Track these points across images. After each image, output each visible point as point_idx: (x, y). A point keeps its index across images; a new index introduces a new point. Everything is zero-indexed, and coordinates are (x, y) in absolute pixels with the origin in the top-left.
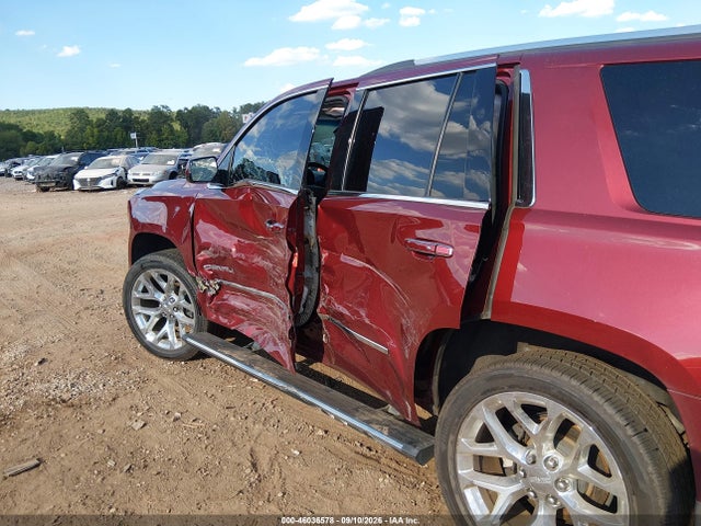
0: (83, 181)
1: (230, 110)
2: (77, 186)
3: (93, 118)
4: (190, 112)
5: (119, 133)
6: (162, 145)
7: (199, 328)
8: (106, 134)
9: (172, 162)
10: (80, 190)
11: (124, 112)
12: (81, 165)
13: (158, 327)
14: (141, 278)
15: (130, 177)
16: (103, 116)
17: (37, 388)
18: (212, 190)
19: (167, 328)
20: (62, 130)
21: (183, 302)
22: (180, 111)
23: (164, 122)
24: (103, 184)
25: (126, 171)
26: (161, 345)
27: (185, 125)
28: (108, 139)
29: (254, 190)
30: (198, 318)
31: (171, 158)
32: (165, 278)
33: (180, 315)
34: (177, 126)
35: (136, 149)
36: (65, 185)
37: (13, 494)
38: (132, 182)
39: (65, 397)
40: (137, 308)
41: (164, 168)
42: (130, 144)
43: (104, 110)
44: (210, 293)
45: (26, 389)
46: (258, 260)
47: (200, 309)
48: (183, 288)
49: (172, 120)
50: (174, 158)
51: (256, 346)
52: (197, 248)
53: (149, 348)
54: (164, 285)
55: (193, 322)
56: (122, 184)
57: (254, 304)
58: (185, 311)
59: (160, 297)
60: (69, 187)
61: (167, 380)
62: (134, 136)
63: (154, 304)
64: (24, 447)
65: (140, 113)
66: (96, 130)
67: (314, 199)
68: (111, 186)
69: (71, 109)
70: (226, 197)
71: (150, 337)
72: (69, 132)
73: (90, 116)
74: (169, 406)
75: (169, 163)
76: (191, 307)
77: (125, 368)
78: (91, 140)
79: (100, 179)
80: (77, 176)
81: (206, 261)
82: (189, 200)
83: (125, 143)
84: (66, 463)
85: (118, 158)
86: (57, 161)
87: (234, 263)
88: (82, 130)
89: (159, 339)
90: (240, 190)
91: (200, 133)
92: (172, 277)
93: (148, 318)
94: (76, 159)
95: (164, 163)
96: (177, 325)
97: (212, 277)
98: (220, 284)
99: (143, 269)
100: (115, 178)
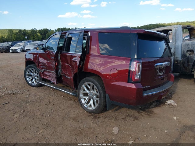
0: (12, 50)
1: (54, 30)
2: (11, 51)
3: (15, 32)
4: (42, 30)
5: (22, 36)
6: (34, 40)
7: (40, 80)
8: (18, 36)
9: (37, 45)
10: (11, 52)
11: (23, 30)
12: (12, 46)
13: (32, 80)
14: (28, 70)
15: (25, 49)
16: (17, 31)
17: (6, 92)
18: (42, 52)
19: (34, 80)
20: (5, 36)
21: (37, 75)
22: (39, 30)
23: (35, 33)
24: (18, 51)
25: (24, 47)
26: (32, 84)
27: (41, 34)
28: (19, 38)
29: (50, 51)
30: (40, 78)
31: (36, 44)
32: (33, 70)
33: (36, 77)
34: (39, 34)
35: (27, 41)
36: (7, 51)
37: (4, 106)
38: (26, 50)
39: (12, 93)
40: (27, 76)
41: (35, 46)
42: (25, 40)
43: (18, 30)
44: (42, 72)
45: (4, 92)
46: (51, 65)
47: (40, 76)
48: (37, 72)
49: (37, 33)
50: (38, 44)
51: (51, 82)
52: (39, 63)
53: (30, 85)
54: (33, 71)
55: (39, 79)
56: (23, 51)
57: (50, 74)
58: (37, 77)
59: (32, 74)
60: (9, 52)
61: (34, 90)
62: (26, 37)
63: (31, 75)
64: (5, 101)
65: (28, 30)
66: (15, 35)
67: (60, 53)
68: (20, 51)
69: (8, 29)
70: (45, 53)
71: (30, 82)
72: (7, 36)
73: (14, 31)
74: (34, 94)
75: (36, 45)
76: (38, 76)
77: (25, 89)
78: (14, 38)
79: (17, 49)
80: (11, 49)
81: (41, 66)
82: (38, 53)
83: (24, 39)
84: (14, 103)
85: (22, 44)
86: (5, 44)
87: (46, 66)
88: (11, 35)
89: (32, 83)
90: (47, 51)
91: (45, 36)
92: (34, 70)
93: (29, 78)
94: (10, 44)
95: (35, 45)
96: (36, 80)
97: (42, 69)
98: (44, 70)
99: (28, 68)
100: (21, 49)
